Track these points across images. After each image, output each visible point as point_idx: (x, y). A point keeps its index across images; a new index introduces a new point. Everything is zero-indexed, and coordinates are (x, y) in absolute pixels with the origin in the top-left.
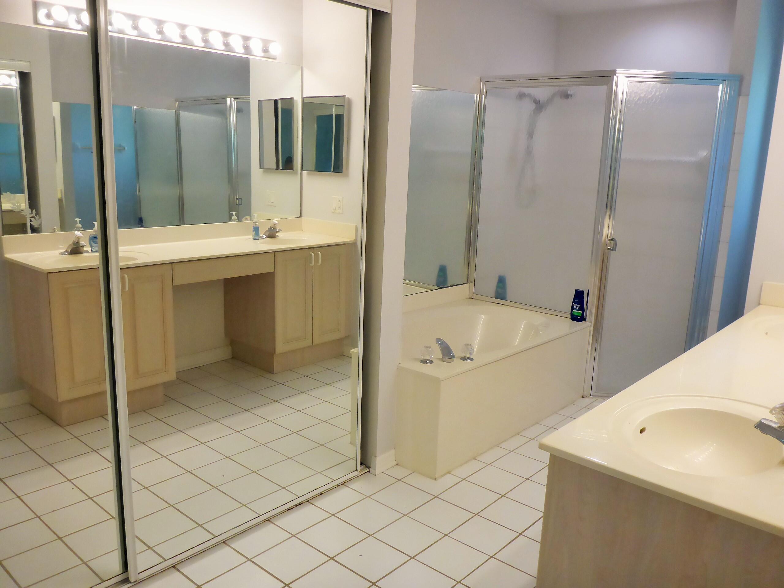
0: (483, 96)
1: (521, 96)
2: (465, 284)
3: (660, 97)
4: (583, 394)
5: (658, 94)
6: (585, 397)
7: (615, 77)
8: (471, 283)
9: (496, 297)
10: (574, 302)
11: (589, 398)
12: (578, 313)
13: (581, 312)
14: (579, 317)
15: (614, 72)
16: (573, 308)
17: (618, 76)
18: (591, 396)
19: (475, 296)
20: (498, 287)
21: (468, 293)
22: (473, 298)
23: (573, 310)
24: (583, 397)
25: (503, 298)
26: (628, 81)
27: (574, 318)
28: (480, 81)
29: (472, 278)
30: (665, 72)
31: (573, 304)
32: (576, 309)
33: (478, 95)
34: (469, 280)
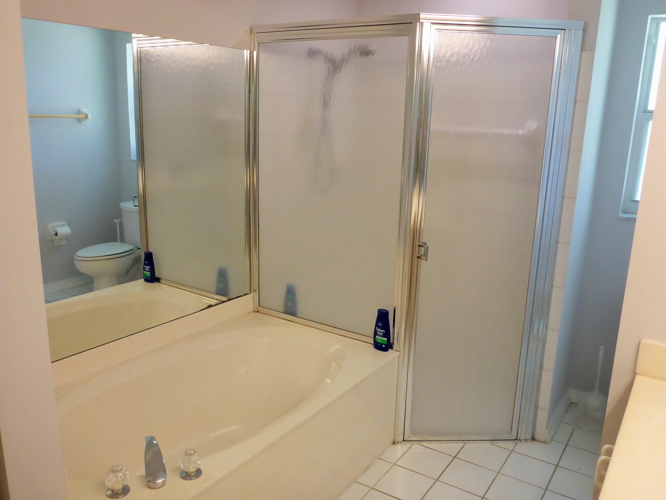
0: (255, 53)
1: (312, 53)
2: (247, 294)
3: (479, 52)
4: (394, 439)
5: (476, 48)
6: (396, 443)
7: (418, 23)
8: (255, 293)
9: (286, 313)
10: (377, 325)
11: (402, 444)
12: (382, 340)
13: (386, 339)
14: (384, 346)
15: (416, 17)
16: (376, 333)
17: (422, 23)
18: (404, 441)
19: (260, 309)
20: (286, 299)
21: (252, 305)
22: (258, 312)
23: (377, 336)
24: (394, 443)
25: (293, 314)
26: (436, 29)
27: (378, 346)
28: (249, 32)
29: (255, 286)
30: (486, 17)
31: (375, 329)
32: (380, 336)
33: (249, 51)
34: (252, 288)
